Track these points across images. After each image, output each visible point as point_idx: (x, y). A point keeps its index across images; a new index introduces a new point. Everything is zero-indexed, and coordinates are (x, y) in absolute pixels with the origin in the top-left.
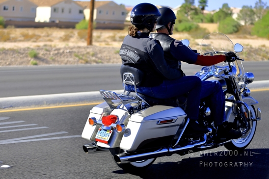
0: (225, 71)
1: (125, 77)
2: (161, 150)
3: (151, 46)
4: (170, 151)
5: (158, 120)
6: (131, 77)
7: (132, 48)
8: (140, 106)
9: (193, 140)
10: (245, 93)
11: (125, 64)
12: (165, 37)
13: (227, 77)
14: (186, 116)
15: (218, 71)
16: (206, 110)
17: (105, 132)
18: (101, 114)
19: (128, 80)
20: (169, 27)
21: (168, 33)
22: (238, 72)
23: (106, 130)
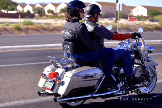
0: (134, 45)
1: (65, 48)
2: (88, 95)
3: (79, 27)
4: (93, 96)
5: (83, 76)
6: (68, 48)
7: (68, 29)
8: (73, 67)
9: (111, 89)
10: (148, 59)
11: (65, 40)
12: (92, 23)
13: (135, 49)
14: (103, 73)
15: (130, 45)
16: (120, 70)
17: (50, 83)
18: (50, 72)
19: (66, 50)
20: (96, 17)
21: (95, 21)
22: (143, 46)
23: (50, 82)
